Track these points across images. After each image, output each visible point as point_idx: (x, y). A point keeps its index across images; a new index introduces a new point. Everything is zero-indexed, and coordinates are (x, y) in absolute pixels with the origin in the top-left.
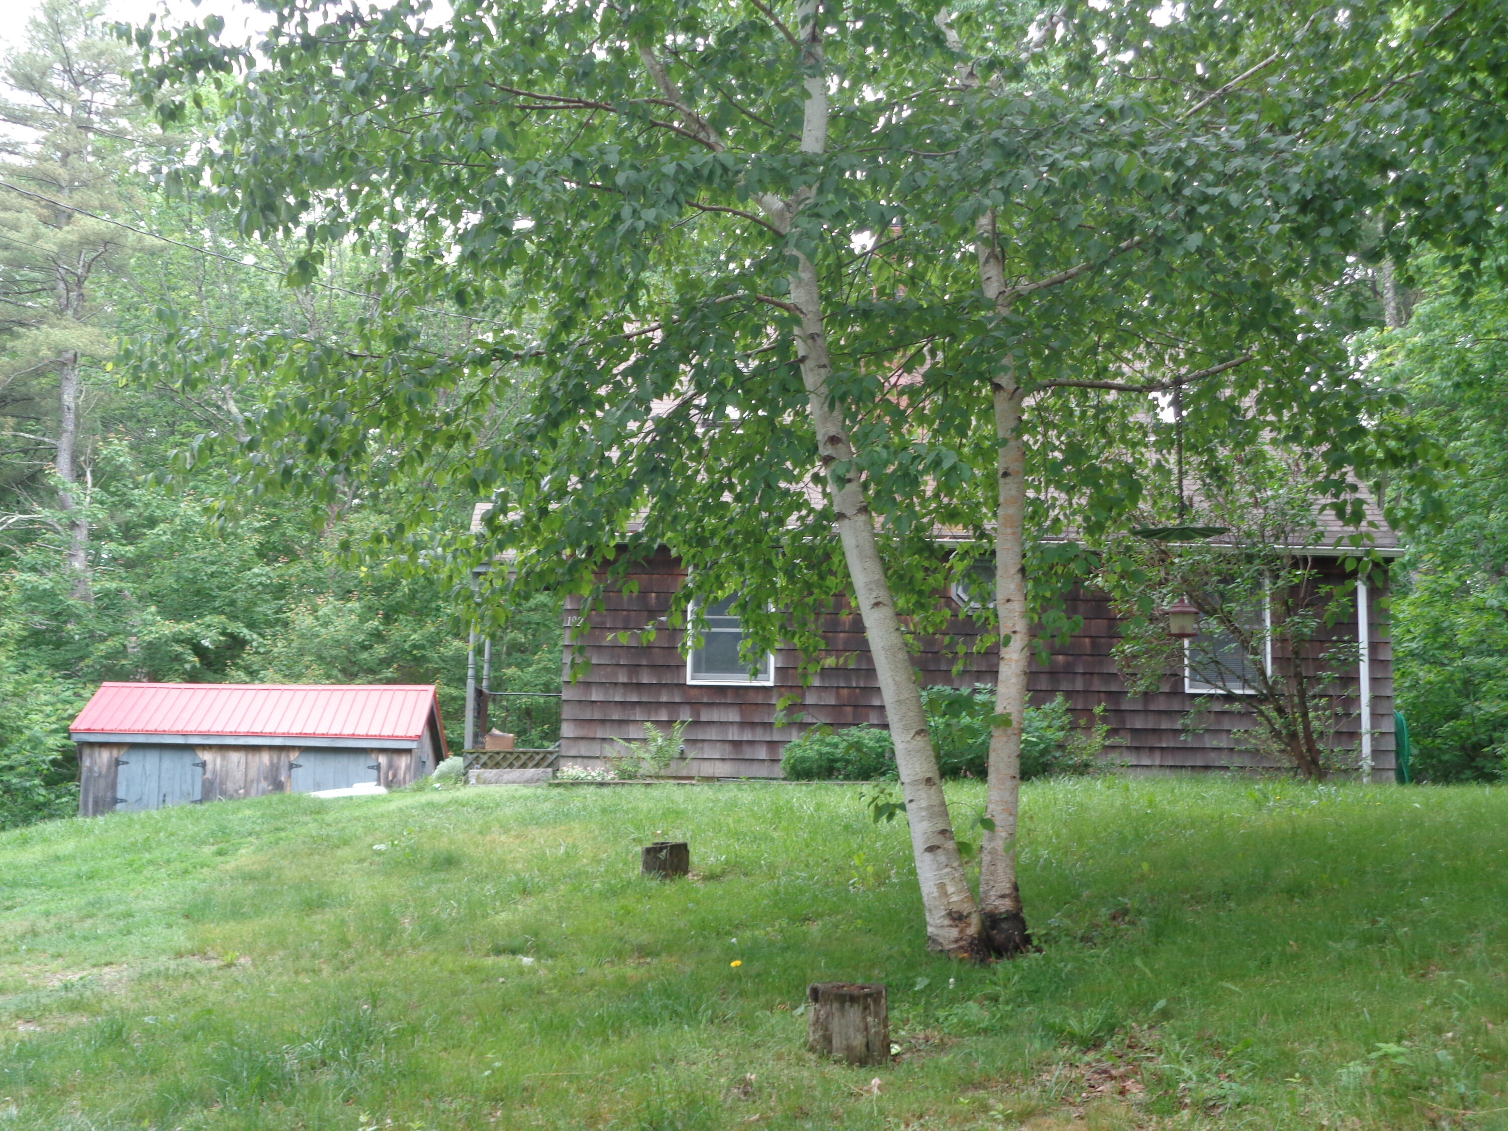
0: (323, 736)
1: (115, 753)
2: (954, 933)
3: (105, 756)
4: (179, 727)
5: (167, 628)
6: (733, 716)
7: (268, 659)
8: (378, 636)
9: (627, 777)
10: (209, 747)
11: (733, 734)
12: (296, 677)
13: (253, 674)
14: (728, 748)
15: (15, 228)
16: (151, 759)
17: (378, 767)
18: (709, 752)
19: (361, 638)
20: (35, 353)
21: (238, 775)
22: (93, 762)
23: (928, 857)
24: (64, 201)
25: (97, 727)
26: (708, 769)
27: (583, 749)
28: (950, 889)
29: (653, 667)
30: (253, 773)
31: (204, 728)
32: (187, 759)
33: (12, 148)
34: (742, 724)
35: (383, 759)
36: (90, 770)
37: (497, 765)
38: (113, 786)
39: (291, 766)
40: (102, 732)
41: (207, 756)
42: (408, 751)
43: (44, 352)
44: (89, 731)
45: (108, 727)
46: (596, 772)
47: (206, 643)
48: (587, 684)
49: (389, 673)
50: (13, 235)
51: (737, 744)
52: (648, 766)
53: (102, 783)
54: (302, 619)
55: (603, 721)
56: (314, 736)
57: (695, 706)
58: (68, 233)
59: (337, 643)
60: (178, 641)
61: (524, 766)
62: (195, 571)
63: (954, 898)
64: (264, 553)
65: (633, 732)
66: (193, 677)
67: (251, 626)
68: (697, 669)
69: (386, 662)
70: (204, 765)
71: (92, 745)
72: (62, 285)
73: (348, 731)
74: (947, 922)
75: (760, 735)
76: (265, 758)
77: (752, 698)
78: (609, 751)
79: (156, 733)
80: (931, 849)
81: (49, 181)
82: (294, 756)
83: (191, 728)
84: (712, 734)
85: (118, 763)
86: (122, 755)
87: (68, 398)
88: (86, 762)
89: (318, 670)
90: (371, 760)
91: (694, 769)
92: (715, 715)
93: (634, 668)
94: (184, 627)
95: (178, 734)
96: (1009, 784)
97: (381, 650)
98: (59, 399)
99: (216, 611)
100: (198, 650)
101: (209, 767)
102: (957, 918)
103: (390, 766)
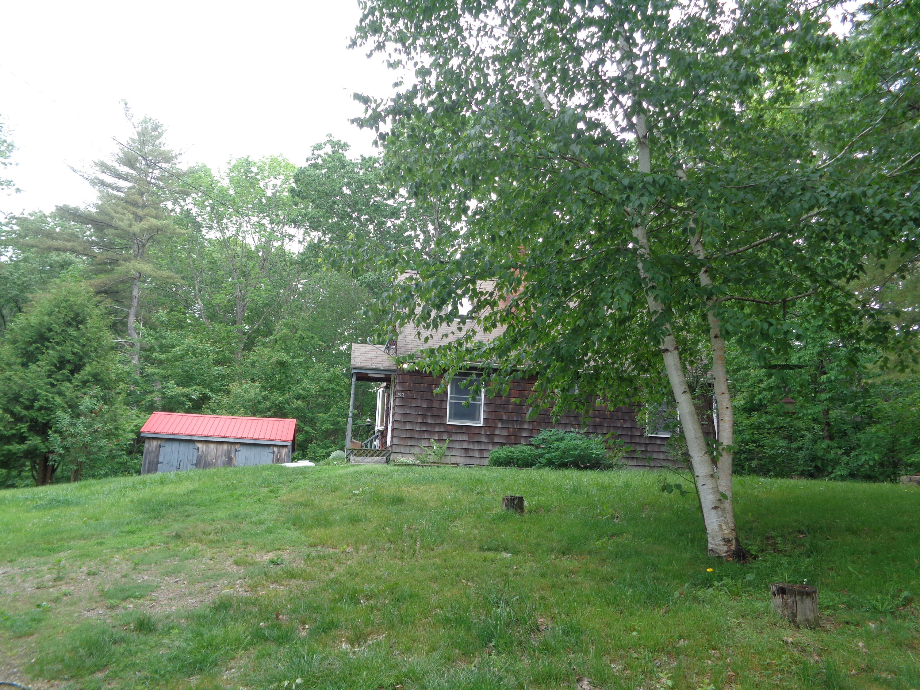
0: (251, 439)
1: (159, 442)
2: (726, 548)
3: (155, 443)
4: (188, 432)
5: (180, 390)
6: (465, 438)
7: (220, 405)
8: (265, 398)
9: (424, 464)
10: (201, 441)
11: (465, 446)
12: (234, 413)
13: (214, 412)
14: (463, 451)
15: (122, 220)
16: (175, 445)
17: (274, 452)
18: (454, 453)
19: (260, 398)
20: (127, 272)
21: (213, 454)
22: (150, 446)
23: (714, 511)
24: (140, 212)
25: (152, 431)
26: (454, 460)
27: (402, 449)
28: (724, 527)
29: (432, 416)
30: (219, 453)
31: (199, 433)
32: (191, 446)
33: (119, 189)
34: (469, 442)
35: (275, 449)
36: (148, 449)
37: (361, 455)
38: (158, 456)
39: (236, 451)
40: (155, 433)
41: (200, 445)
42: (286, 446)
43: (133, 272)
44: (149, 432)
45: (157, 431)
46: (410, 459)
47: (194, 397)
48: (405, 422)
49: (270, 413)
50: (121, 223)
51: (466, 450)
52: (432, 459)
53: (153, 454)
54: (235, 388)
55: (411, 438)
56: (247, 438)
57: (450, 433)
58: (144, 224)
59: (250, 400)
60: (183, 396)
61: (372, 456)
62: (191, 367)
63: (726, 532)
64: (217, 363)
65: (424, 443)
66: (188, 411)
67: (212, 391)
68: (450, 418)
69: (269, 409)
70: (198, 449)
71: (149, 438)
72: (136, 246)
73: (261, 437)
74: (722, 543)
75: (476, 446)
76: (225, 447)
77: (473, 430)
78: (416, 450)
79: (178, 434)
80: (715, 508)
81: (135, 204)
82: (237, 447)
83: (193, 433)
84: (457, 445)
85: (160, 446)
86: (162, 443)
87: (135, 293)
88: (146, 445)
89: (242, 410)
90: (271, 450)
91: (448, 459)
92: (458, 437)
93: (425, 416)
94: (186, 390)
95: (188, 435)
96: (729, 477)
97: (268, 404)
98: (131, 292)
99: (198, 385)
100: (191, 400)
101: (200, 450)
102: (727, 541)
103: (279, 452)
